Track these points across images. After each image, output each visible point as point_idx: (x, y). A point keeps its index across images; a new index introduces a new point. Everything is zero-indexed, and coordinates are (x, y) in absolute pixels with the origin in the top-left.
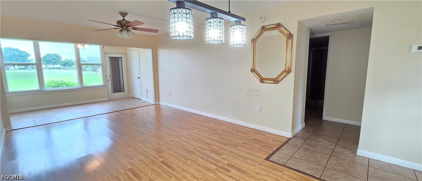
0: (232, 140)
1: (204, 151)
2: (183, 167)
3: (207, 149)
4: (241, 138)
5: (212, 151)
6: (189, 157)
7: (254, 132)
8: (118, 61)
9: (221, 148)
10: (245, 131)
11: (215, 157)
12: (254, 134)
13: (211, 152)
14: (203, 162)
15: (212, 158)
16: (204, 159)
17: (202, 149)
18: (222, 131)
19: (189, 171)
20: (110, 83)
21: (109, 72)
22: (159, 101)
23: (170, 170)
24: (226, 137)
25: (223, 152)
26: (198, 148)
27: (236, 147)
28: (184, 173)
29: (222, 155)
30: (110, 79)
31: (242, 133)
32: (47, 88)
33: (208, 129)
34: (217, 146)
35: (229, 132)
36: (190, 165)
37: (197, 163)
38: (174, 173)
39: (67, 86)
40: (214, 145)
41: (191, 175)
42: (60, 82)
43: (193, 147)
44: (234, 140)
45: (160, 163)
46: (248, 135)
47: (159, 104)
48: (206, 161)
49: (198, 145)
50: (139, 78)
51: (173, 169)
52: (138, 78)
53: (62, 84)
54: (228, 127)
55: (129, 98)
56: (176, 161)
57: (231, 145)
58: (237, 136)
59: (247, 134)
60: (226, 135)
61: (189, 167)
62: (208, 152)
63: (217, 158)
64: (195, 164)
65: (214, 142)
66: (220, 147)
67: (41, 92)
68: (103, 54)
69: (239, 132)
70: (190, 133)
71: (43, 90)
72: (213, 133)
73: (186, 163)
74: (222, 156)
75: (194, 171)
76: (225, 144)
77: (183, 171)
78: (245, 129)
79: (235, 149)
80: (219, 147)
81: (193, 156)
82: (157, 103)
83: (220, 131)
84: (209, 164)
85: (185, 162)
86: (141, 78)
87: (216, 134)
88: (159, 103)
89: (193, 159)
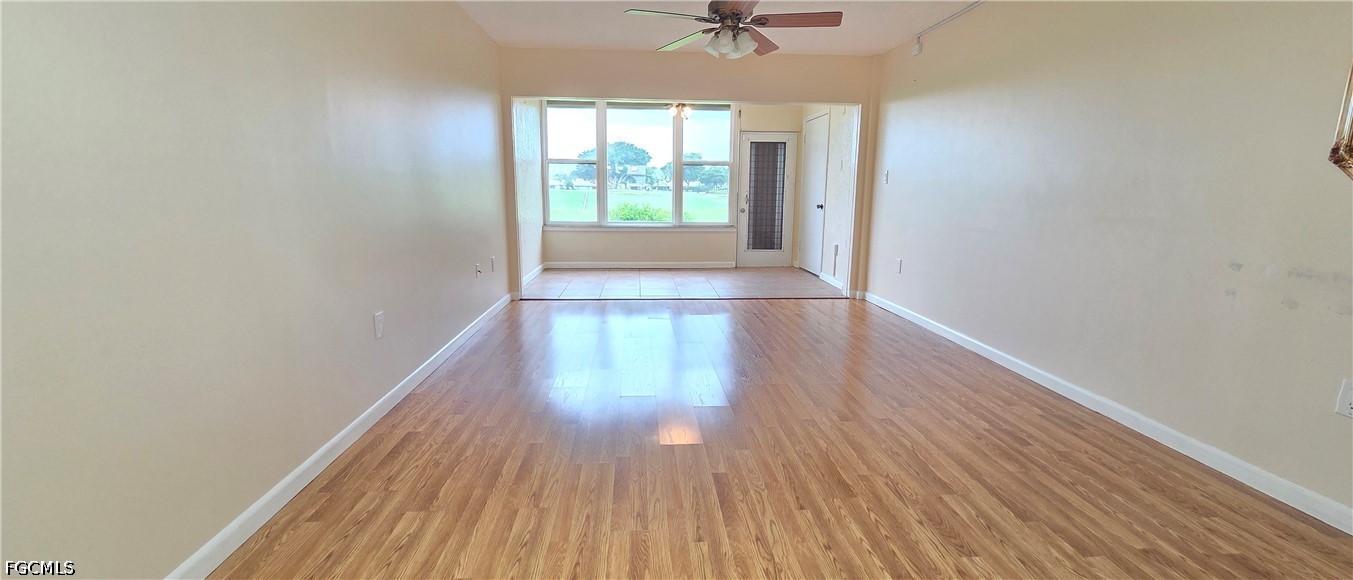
0: (1082, 514)
1: (899, 504)
2: (768, 523)
3: (915, 502)
4: (1146, 524)
5: (935, 521)
6: (820, 501)
7: (1275, 525)
8: (776, 155)
9: (990, 525)
10: (1213, 497)
11: (928, 546)
12: (1269, 532)
13: (924, 518)
14: (856, 546)
15: (911, 548)
16: (869, 534)
17: (897, 493)
18: (1060, 453)
19: (778, 552)
20: (744, 219)
21: (745, 190)
22: (865, 289)
23: (719, 515)
24: (1059, 489)
25: (987, 542)
26: (880, 483)
27: (1084, 551)
28: (753, 547)
29: (971, 554)
30: (746, 207)
31: (1180, 501)
32: (612, 220)
33: (987, 426)
34: (975, 508)
35: (1092, 472)
36: (796, 530)
37: (830, 535)
38: (723, 531)
39: (652, 219)
40: (965, 497)
41: (771, 569)
42: (640, 207)
43: (864, 470)
44: (1095, 514)
45: (711, 477)
46: (1216, 523)
47: (863, 300)
48: (876, 544)
49: (893, 470)
50: (822, 207)
51: (730, 516)
52: (818, 207)
53: (642, 214)
54: (1103, 449)
55: (791, 268)
56: (765, 494)
57: (1057, 530)
58: (1132, 506)
59: (1210, 514)
60: (1066, 479)
61: (786, 537)
62: (910, 515)
63: (934, 555)
64: (820, 538)
65: (972, 484)
66: (988, 519)
67: (599, 229)
68: (739, 132)
69: (1162, 490)
70: (896, 419)
71: (604, 224)
72: (1000, 448)
73: (790, 516)
74: (965, 559)
75: (792, 559)
76: (1023, 516)
77: (758, 539)
78: (1215, 487)
79: (1069, 557)
80: (980, 513)
81: (837, 502)
82: (858, 294)
83: (1044, 451)
84: (878, 563)
85: (790, 510)
86: (827, 207)
87: (1010, 458)
88: (864, 296)
89: (828, 515)
